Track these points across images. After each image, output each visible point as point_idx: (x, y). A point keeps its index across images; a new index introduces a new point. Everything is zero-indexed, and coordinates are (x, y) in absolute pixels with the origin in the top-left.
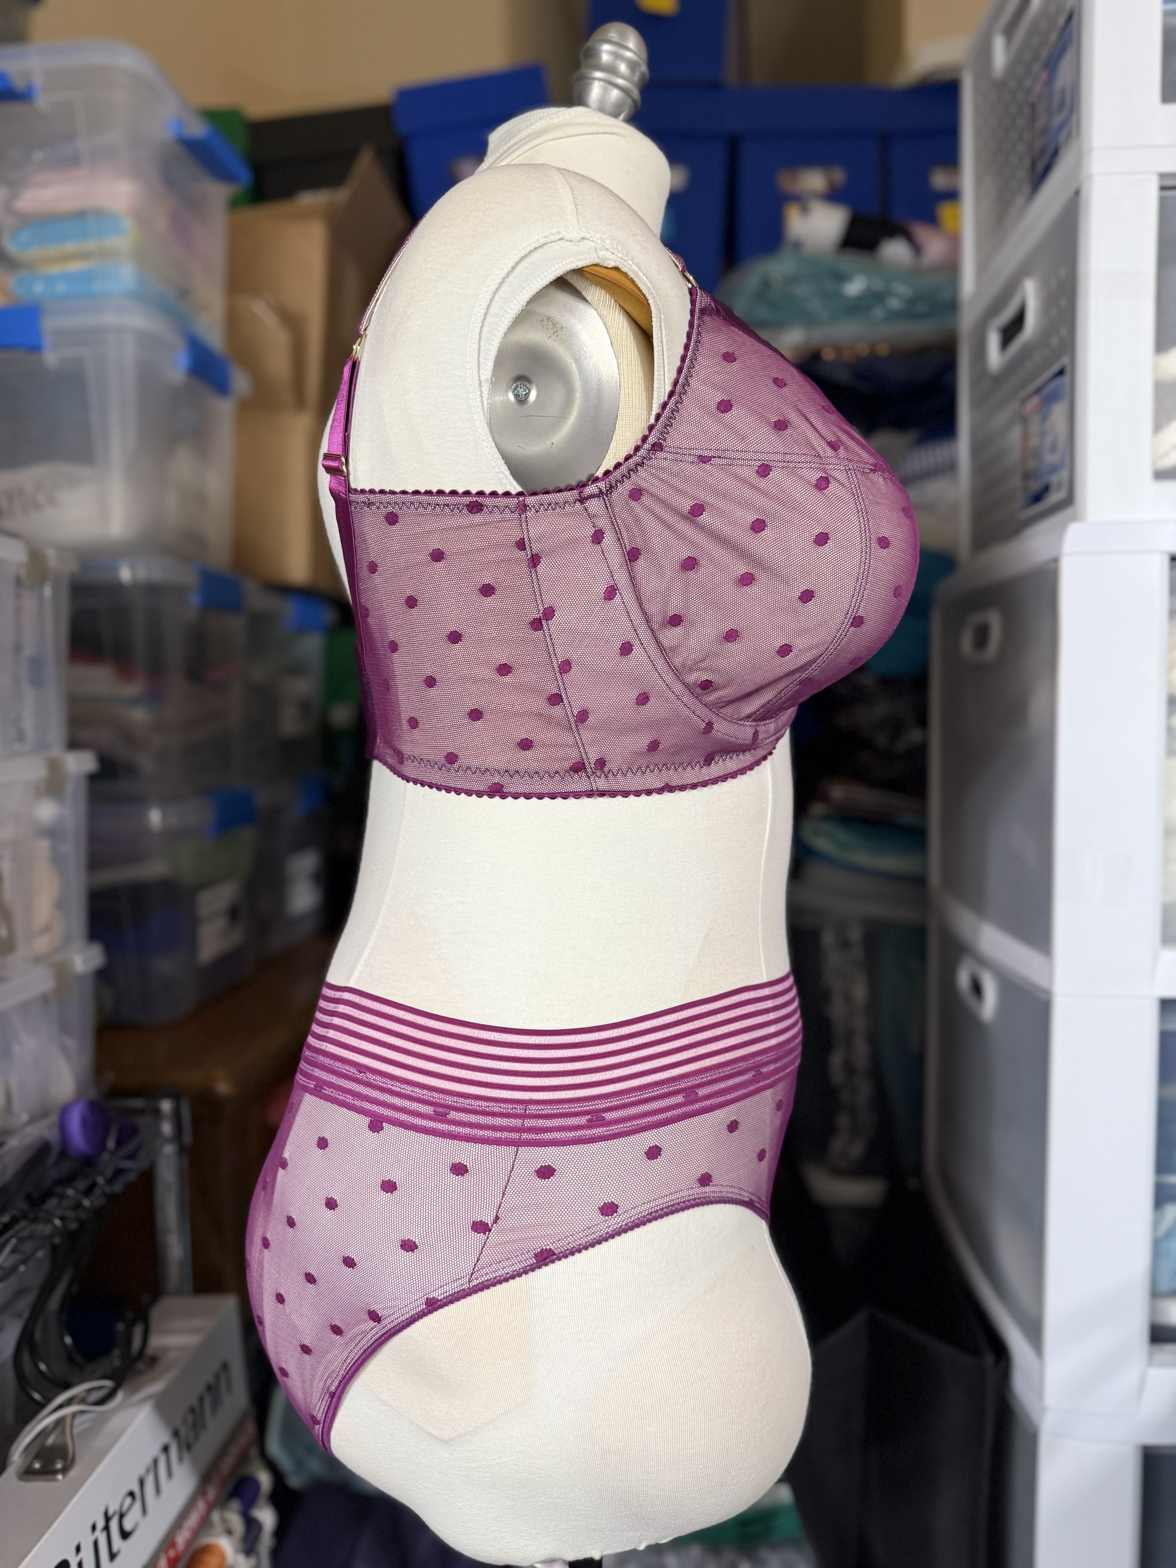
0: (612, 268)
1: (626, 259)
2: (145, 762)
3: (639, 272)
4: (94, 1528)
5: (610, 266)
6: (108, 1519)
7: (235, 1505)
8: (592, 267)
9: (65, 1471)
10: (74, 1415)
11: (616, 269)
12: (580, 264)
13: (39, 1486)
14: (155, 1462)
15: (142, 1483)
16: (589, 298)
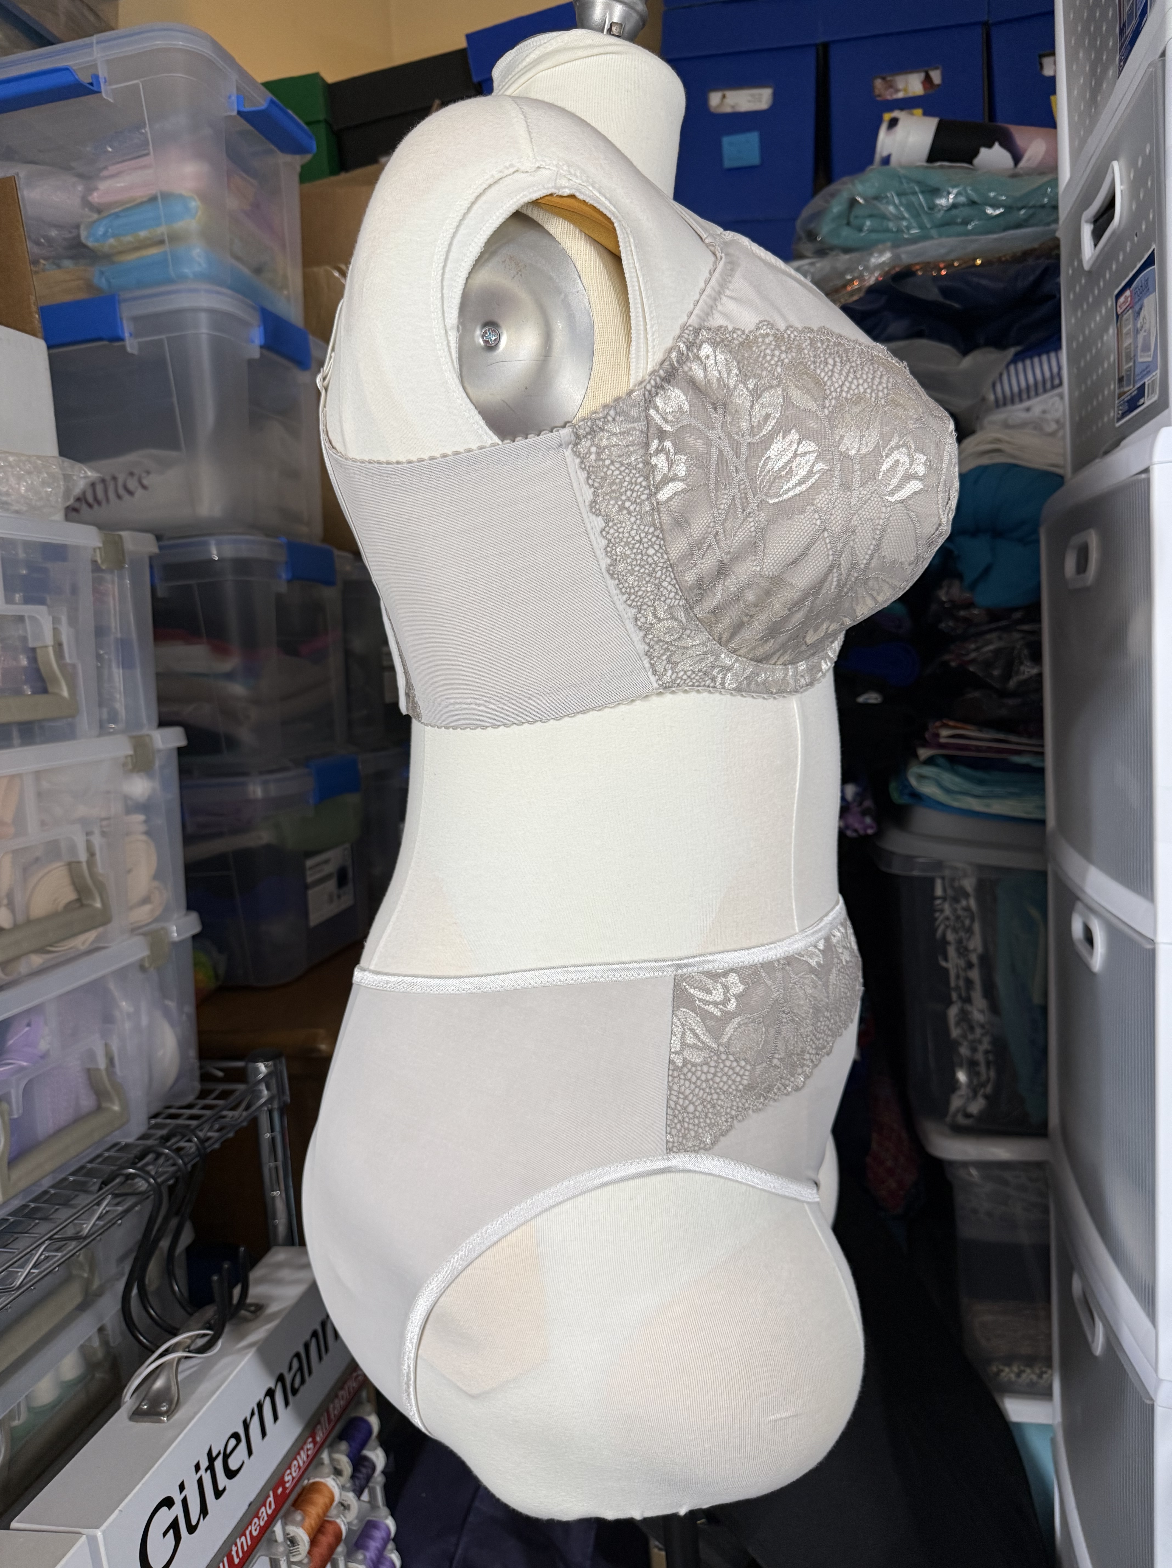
0: (568, 196)
1: (585, 184)
2: (245, 735)
3: (601, 197)
4: (197, 1467)
5: (565, 194)
6: (211, 1459)
7: (344, 1446)
8: (546, 198)
9: (169, 1413)
10: (180, 1360)
11: (573, 196)
12: (534, 196)
13: (145, 1427)
14: (260, 1406)
15: (246, 1425)
16: (552, 231)
